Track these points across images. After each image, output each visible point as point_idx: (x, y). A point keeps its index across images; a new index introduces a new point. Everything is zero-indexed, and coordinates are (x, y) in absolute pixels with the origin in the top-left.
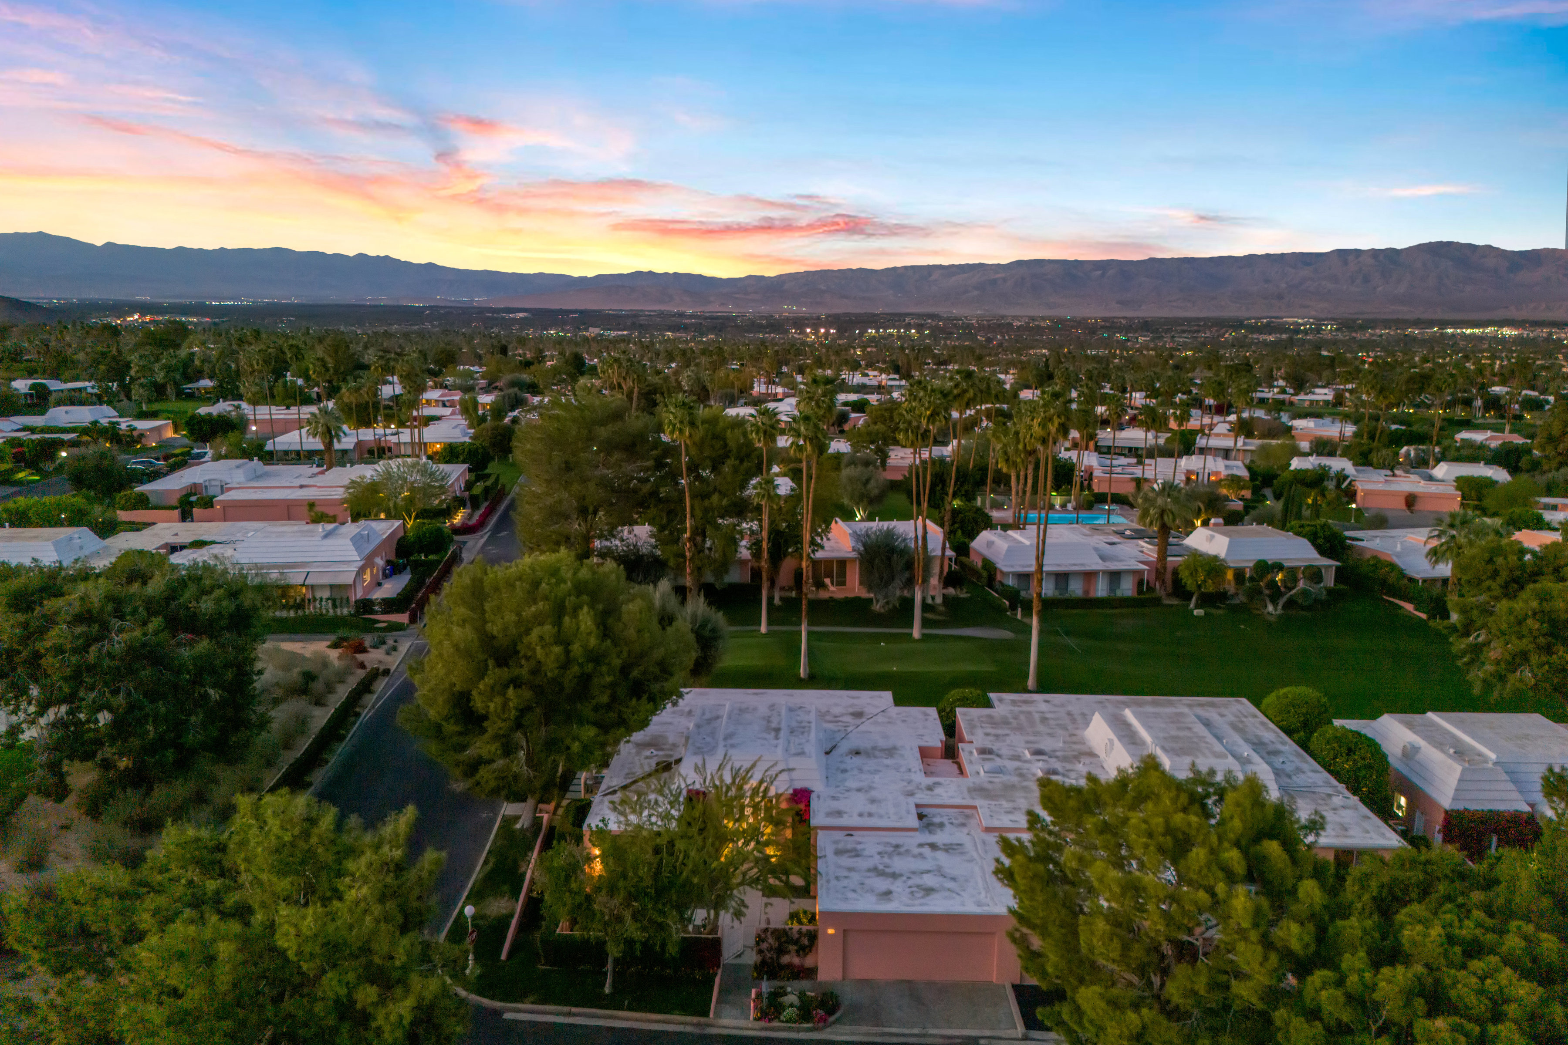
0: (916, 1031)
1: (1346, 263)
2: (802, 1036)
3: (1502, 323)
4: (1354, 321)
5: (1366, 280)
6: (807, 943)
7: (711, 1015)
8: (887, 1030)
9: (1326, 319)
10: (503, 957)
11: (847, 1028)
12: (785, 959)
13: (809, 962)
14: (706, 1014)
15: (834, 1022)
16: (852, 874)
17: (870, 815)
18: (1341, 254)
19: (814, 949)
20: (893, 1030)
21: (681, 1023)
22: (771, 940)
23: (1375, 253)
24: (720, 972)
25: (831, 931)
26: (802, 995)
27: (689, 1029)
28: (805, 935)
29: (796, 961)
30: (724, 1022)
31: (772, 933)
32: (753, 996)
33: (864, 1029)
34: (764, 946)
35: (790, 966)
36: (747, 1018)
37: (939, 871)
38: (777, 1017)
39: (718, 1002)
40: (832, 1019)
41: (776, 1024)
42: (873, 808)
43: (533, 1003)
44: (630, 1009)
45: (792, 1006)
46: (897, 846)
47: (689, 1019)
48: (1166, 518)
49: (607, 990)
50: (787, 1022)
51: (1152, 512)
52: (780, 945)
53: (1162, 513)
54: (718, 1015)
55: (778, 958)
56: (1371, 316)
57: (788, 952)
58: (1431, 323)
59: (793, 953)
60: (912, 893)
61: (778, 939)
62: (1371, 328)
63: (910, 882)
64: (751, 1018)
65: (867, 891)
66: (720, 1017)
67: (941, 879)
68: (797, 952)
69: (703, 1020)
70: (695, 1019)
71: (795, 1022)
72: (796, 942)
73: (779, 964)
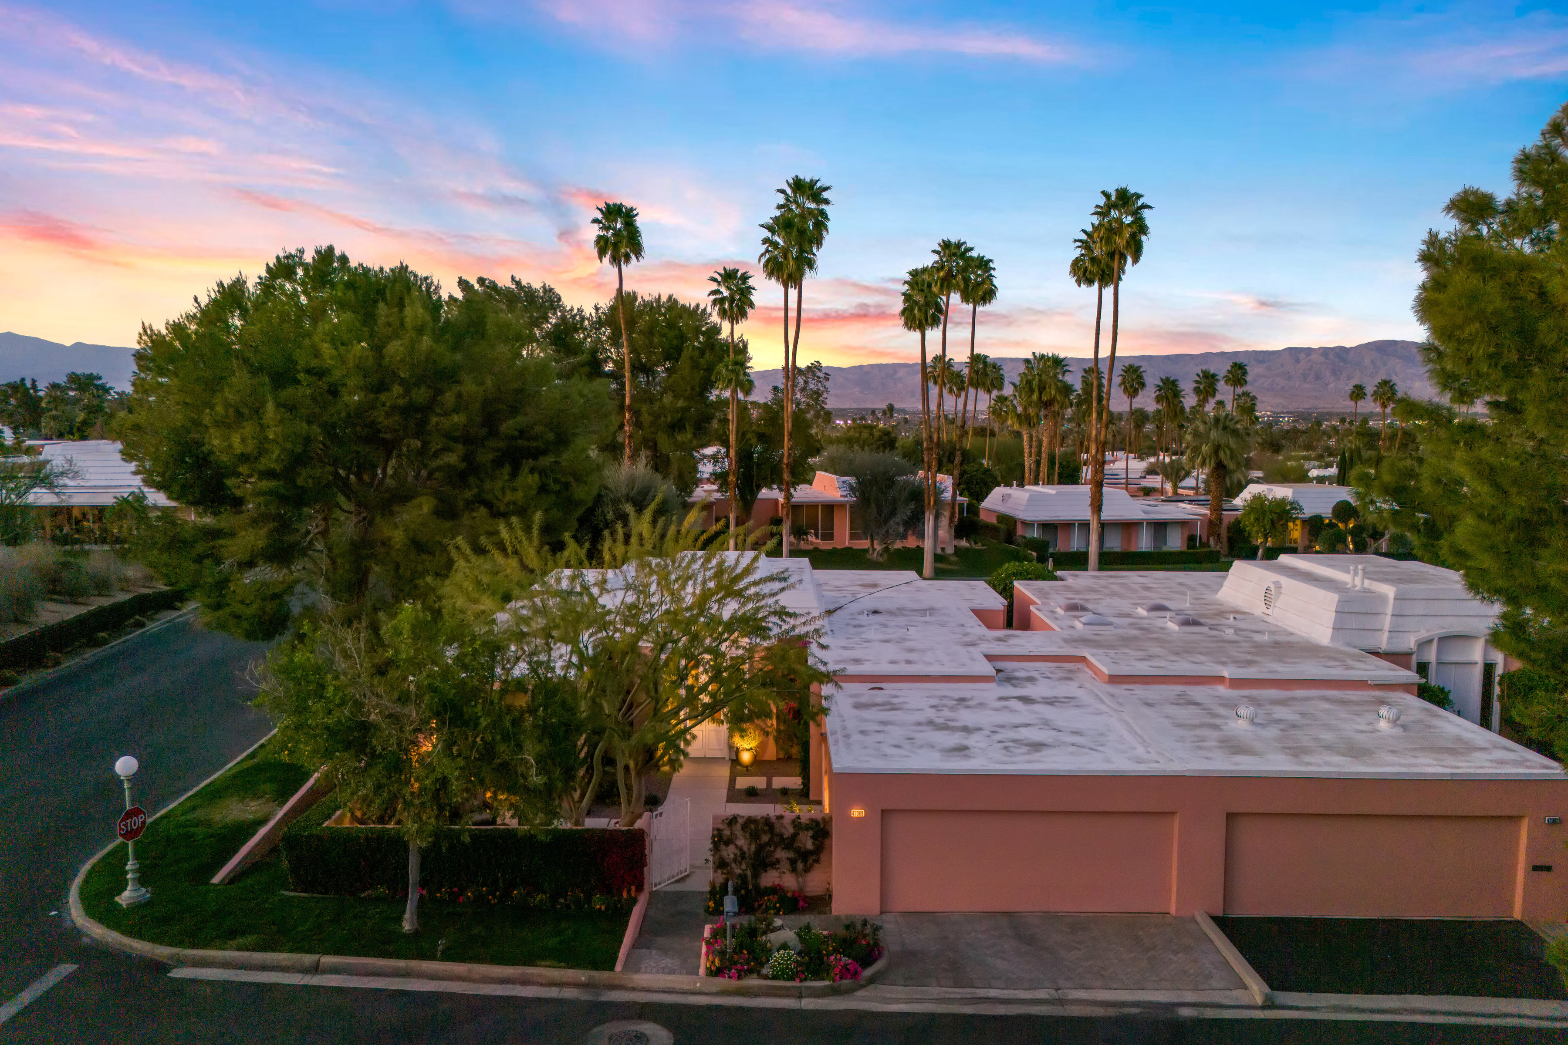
0: (1042, 994)
1: (1298, 361)
2: (808, 1004)
4: (1310, 414)
5: (1318, 377)
6: (810, 845)
7: (618, 967)
8: (982, 993)
9: (1283, 413)
10: (216, 880)
11: (900, 991)
12: (769, 879)
13: (814, 883)
14: (609, 964)
15: (872, 981)
16: (888, 728)
17: (908, 662)
18: (1292, 352)
19: (823, 857)
20: (993, 993)
21: (552, 984)
22: (741, 842)
23: (1325, 351)
24: (643, 899)
25: (857, 813)
26: (804, 933)
27: (569, 993)
28: (807, 828)
29: (789, 881)
30: (642, 979)
31: (744, 827)
32: (707, 934)
33: (935, 991)
34: (729, 852)
35: (776, 890)
36: (694, 971)
37: (1046, 723)
38: (755, 970)
39: (635, 946)
40: (868, 972)
41: (752, 982)
42: (912, 656)
43: (239, 949)
44: (447, 956)
45: (784, 946)
46: (962, 700)
47: (571, 974)
48: (1222, 455)
49: (407, 926)
50: (775, 978)
51: (1205, 448)
52: (761, 848)
53: (1217, 449)
54: (632, 966)
55: (756, 876)
56: (1325, 411)
57: (775, 864)
59: (785, 866)
60: (1006, 748)
61: (755, 836)
62: (1327, 420)
63: (998, 737)
64: (702, 971)
65: (921, 747)
66: (638, 971)
67: (1054, 733)
68: (793, 862)
69: (600, 976)
70: (582, 975)
71: (791, 978)
72: (789, 843)
73: (756, 887)
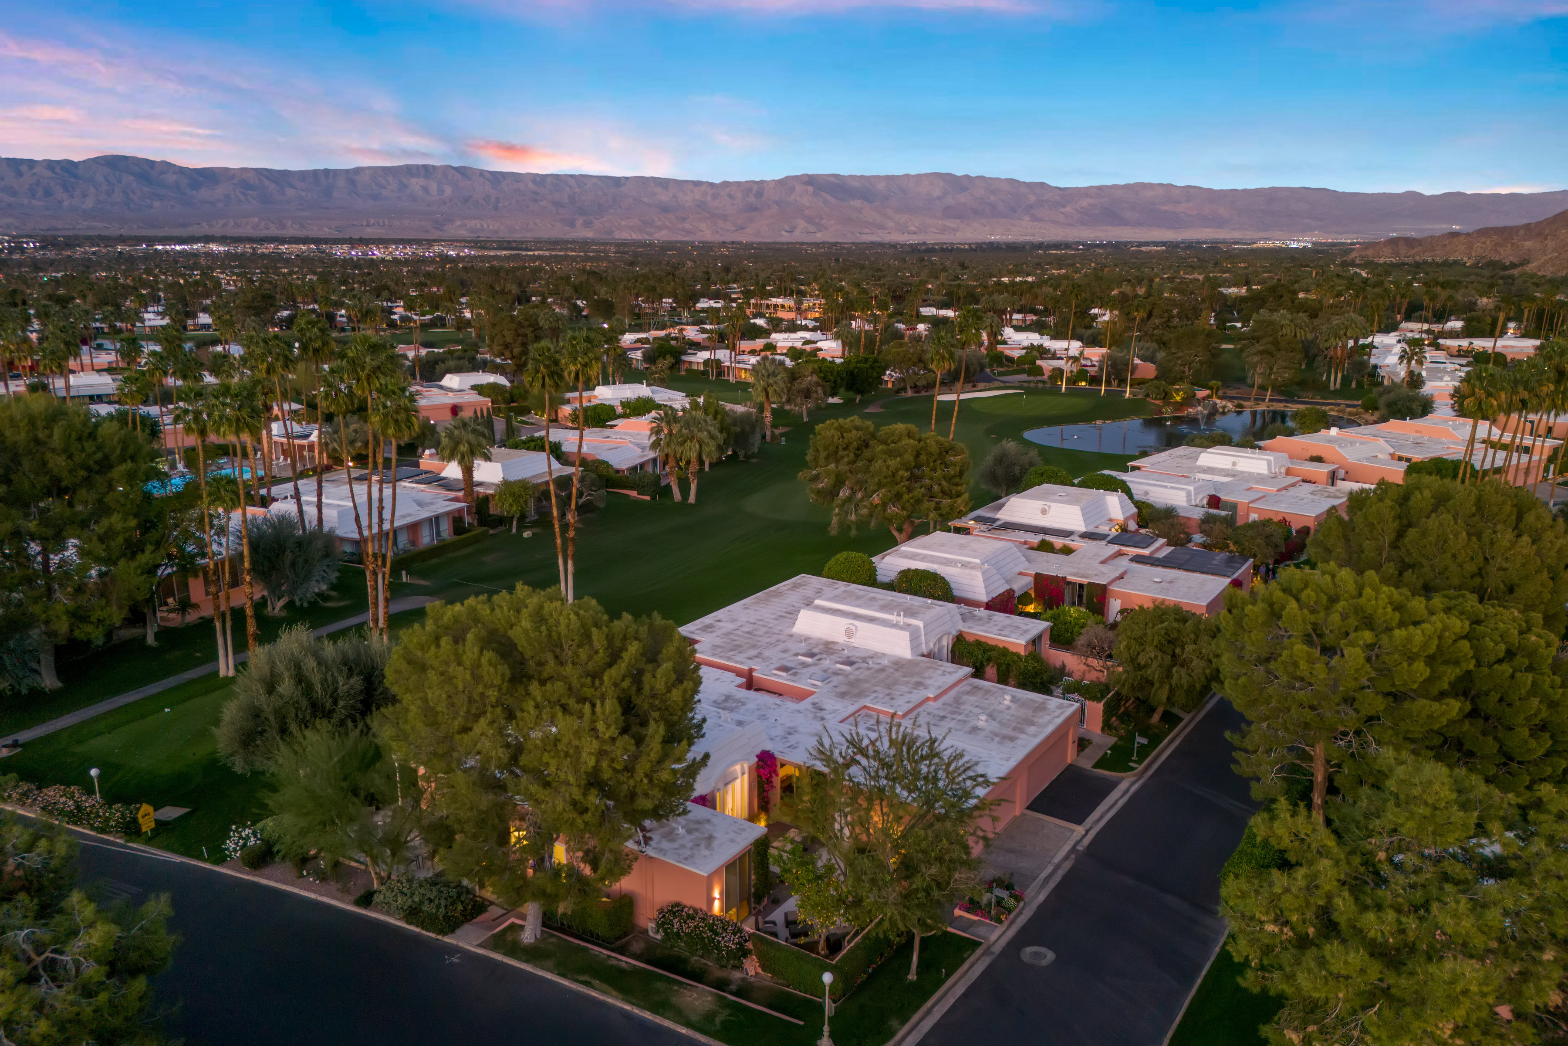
3: (208, 239)
5: (48, 193)
7: (981, 941)
9: (25, 237)
10: (802, 1023)
23: (50, 165)
30: (992, 938)
41: (1011, 917)
54: (982, 937)
56: (73, 233)
58: (139, 240)
66: (986, 937)
71: (1017, 907)
